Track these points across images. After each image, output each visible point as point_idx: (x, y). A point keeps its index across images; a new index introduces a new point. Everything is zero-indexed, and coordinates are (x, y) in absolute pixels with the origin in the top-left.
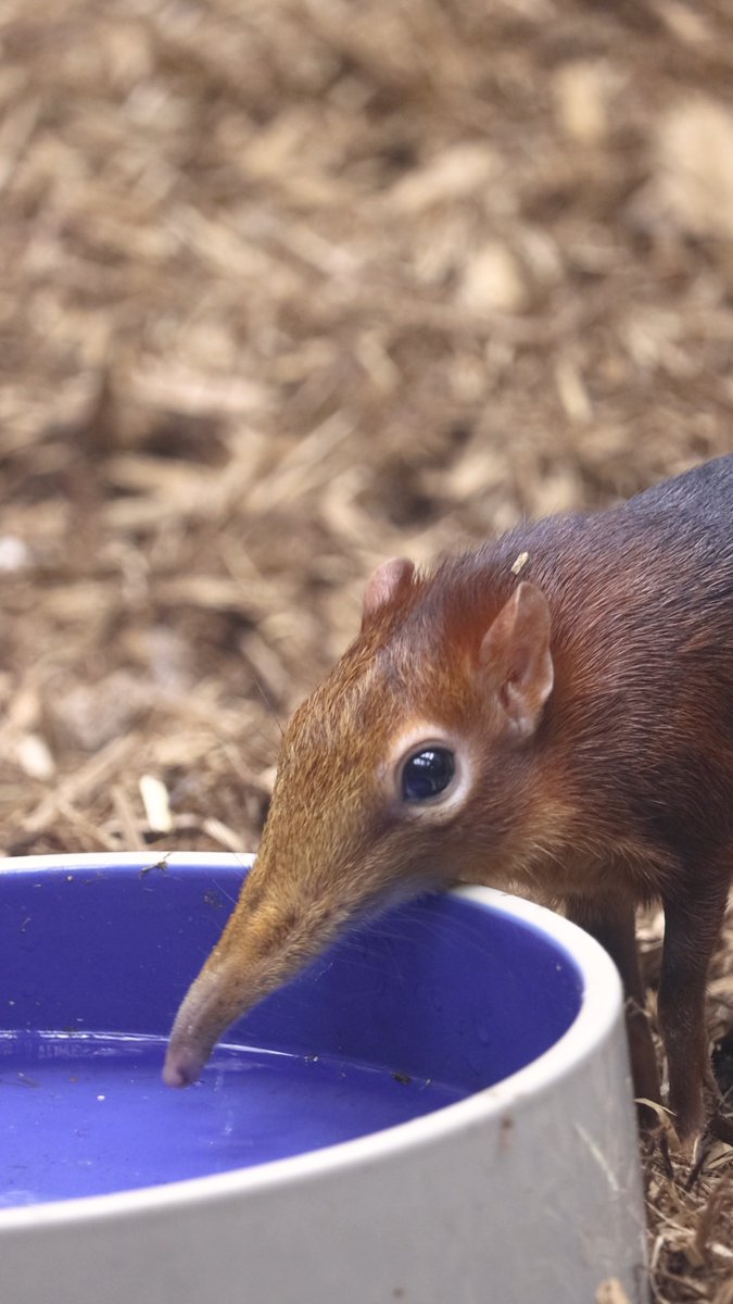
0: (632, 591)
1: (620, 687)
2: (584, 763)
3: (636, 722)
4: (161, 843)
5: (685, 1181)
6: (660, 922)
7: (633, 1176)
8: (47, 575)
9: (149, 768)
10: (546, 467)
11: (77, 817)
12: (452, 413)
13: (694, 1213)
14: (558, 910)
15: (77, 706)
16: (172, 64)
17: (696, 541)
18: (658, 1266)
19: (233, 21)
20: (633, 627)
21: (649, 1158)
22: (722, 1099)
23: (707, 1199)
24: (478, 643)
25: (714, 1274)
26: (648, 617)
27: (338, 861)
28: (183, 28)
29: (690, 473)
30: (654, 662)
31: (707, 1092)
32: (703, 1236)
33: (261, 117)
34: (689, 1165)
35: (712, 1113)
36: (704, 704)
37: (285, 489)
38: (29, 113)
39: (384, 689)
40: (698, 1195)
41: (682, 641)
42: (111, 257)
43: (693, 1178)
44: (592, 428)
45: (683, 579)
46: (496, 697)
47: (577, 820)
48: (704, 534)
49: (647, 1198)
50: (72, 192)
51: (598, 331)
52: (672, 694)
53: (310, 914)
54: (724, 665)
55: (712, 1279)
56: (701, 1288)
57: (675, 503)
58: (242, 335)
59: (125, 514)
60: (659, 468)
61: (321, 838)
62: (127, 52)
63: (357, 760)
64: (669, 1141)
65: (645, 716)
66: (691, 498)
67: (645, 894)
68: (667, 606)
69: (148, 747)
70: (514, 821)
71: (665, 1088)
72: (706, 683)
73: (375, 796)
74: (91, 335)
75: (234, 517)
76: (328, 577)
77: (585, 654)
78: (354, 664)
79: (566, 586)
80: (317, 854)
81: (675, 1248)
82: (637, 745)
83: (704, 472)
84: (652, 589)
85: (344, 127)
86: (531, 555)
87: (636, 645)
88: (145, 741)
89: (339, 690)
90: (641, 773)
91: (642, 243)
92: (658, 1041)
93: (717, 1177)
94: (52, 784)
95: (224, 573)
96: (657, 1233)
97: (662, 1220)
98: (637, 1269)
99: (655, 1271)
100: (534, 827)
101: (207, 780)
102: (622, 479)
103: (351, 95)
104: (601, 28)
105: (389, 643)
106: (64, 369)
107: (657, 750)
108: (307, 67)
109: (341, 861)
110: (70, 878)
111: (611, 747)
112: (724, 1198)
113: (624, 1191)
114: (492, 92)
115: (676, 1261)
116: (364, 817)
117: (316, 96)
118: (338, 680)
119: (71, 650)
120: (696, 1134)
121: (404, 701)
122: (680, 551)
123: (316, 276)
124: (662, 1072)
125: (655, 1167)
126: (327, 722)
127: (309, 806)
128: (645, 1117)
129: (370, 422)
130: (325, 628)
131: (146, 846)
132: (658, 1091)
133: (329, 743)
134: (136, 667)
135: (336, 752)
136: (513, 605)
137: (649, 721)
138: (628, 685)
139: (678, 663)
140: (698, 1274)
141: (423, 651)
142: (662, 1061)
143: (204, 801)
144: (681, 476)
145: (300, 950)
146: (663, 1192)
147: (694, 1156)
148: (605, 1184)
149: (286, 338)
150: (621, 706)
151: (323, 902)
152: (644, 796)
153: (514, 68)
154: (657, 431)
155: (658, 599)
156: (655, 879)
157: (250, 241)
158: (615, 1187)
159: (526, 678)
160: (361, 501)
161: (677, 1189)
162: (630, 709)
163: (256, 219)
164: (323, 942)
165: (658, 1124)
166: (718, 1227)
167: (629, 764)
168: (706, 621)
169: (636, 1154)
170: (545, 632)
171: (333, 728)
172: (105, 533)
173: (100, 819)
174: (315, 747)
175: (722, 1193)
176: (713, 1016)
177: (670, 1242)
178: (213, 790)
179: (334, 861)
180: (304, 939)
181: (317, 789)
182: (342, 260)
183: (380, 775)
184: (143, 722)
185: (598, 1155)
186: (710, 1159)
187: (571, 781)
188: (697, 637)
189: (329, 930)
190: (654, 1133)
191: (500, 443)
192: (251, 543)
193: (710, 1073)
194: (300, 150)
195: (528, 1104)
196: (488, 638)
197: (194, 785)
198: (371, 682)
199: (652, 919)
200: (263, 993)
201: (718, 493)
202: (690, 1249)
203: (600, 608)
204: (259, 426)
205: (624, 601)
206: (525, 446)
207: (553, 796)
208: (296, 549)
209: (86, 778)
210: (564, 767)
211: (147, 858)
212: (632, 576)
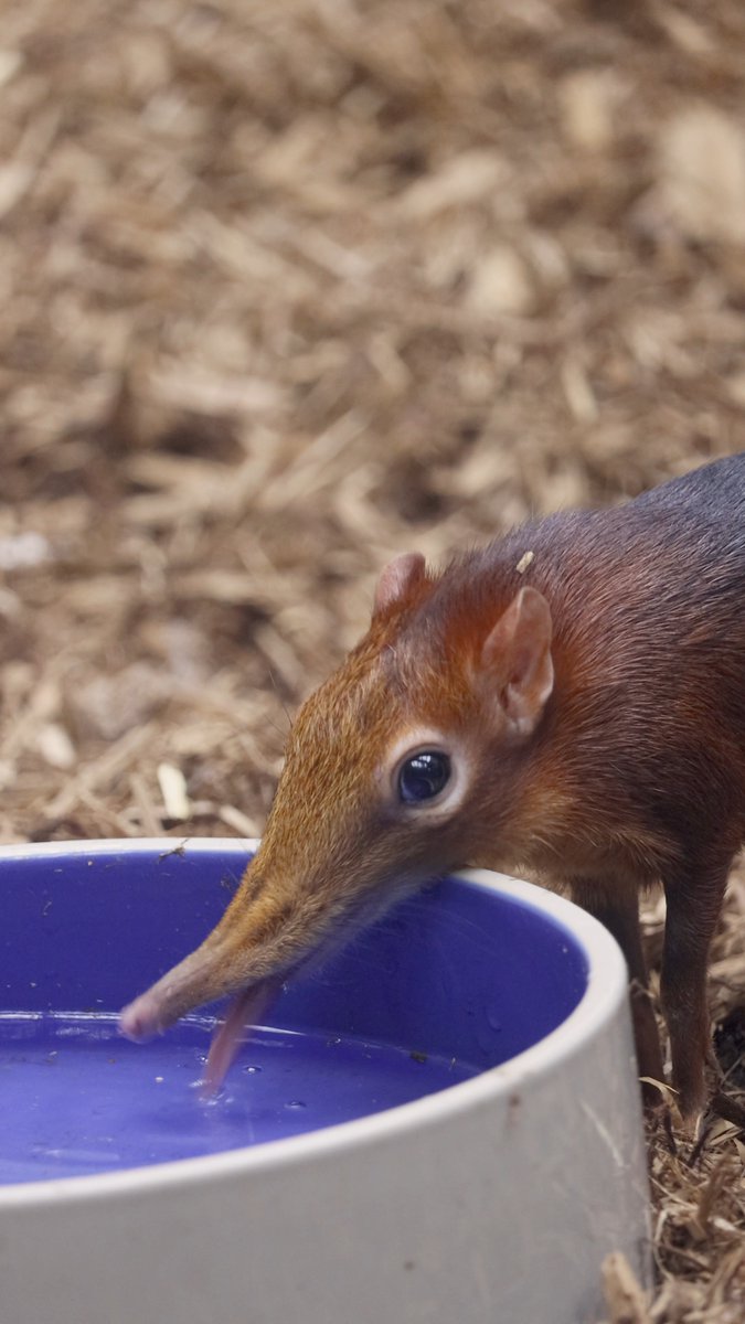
0: (634, 586)
1: (621, 679)
2: (584, 753)
3: (637, 713)
4: (178, 829)
5: (688, 1157)
6: (662, 906)
7: (637, 1153)
8: (68, 570)
9: (166, 757)
10: (552, 464)
11: (97, 804)
12: (462, 413)
13: (696, 1188)
14: (564, 894)
15: (97, 697)
16: (189, 73)
17: (699, 538)
18: (662, 1240)
19: (247, 30)
20: (635, 621)
21: (653, 1135)
22: (723, 1077)
23: (709, 1175)
24: (479, 647)
25: (716, 1248)
26: (650, 612)
27: (335, 858)
28: (200, 39)
29: (695, 473)
30: (655, 654)
31: (709, 1070)
32: (705, 1211)
33: (276, 125)
34: (691, 1142)
35: (714, 1091)
36: (703, 695)
37: (299, 486)
38: (50, 122)
39: (386, 691)
40: (700, 1170)
41: (683, 635)
42: (131, 261)
43: (696, 1154)
44: (597, 426)
45: (685, 575)
46: (496, 699)
47: (575, 809)
48: (707, 531)
49: (652, 1174)
50: (92, 198)
51: (603, 332)
52: (673, 686)
53: (305, 908)
54: (724, 658)
55: (714, 1253)
56: (703, 1260)
57: (680, 501)
58: (257, 337)
59: (144, 510)
60: (663, 466)
61: (319, 835)
62: (146, 62)
63: (356, 761)
64: (672, 1119)
65: (645, 707)
66: (695, 497)
67: (646, 877)
68: (669, 601)
69: (165, 737)
70: (510, 814)
71: (668, 1067)
72: (706, 675)
73: (372, 797)
74: (111, 337)
75: (249, 513)
76: (340, 571)
77: (587, 647)
78: (359, 664)
79: (570, 582)
80: (316, 850)
81: (678, 1222)
82: (638, 735)
83: (710, 472)
84: (654, 584)
85: (357, 133)
86: (536, 552)
87: (638, 638)
88: (163, 731)
89: (344, 688)
90: (642, 762)
91: (645, 248)
92: (661, 1021)
93: (719, 1153)
94: (72, 772)
95: (240, 567)
96: (660, 1208)
97: (665, 1195)
98: (641, 1243)
99: (659, 1244)
100: (531, 817)
101: (223, 768)
102: (626, 476)
103: (363, 104)
104: (608, 39)
105: (394, 644)
106: (84, 370)
107: (658, 740)
108: (321, 77)
109: (338, 859)
110: (90, 863)
111: (612, 737)
112: (726, 1173)
113: (628, 1166)
114: (501, 101)
115: (680, 1235)
116: (361, 817)
117: (328, 105)
118: (343, 678)
119: (91, 642)
120: (698, 1112)
121: (404, 704)
122: (683, 547)
123: (329, 279)
124: (665, 1051)
125: (658, 1143)
126: (331, 720)
127: (309, 803)
128: (649, 1096)
129: (381, 423)
130: (338, 620)
131: (164, 833)
132: (662, 1070)
133: (331, 742)
134: (154, 658)
135: (337, 752)
136: (515, 610)
137: (649, 711)
138: (630, 677)
139: (679, 655)
140: (700, 1247)
141: (425, 653)
142: (665, 1041)
143: (220, 788)
144: (687, 476)
145: (295, 940)
146: (666, 1168)
147: (697, 1133)
148: (611, 1160)
149: (300, 340)
150: (622, 698)
151: (319, 896)
152: (644, 784)
153: (521, 77)
154: (661, 430)
155: (660, 594)
156: (655, 863)
157: (267, 246)
158: (620, 1162)
159: (527, 679)
160: (373, 497)
161: (680, 1165)
162: (631, 700)
163: (271, 224)
164: (316, 933)
165: (662, 1102)
166: (719, 1202)
167: (630, 754)
168: (707, 616)
169: (640, 1131)
170: (546, 633)
171: (335, 727)
172: (124, 529)
173: (119, 806)
174: (318, 745)
175: (724, 1169)
176: (714, 998)
177: (673, 1216)
178: (229, 778)
179: (332, 858)
180: (297, 932)
181: (318, 787)
182: (355, 264)
183: (377, 778)
184: (160, 712)
185: (603, 1131)
186: (712, 1135)
187: (568, 771)
188: (698, 630)
189: (323, 924)
190: (658, 1110)
191: (508, 441)
192: (266, 538)
193: (712, 1052)
194: (313, 158)
195: (536, 1083)
196: (490, 641)
197: (211, 774)
198: (374, 683)
199: (656, 903)
200: (252, 978)
201: (722, 492)
202: (693, 1223)
203: (603, 603)
204: (273, 425)
205: (628, 595)
206: (533, 444)
207: (549, 787)
208: (310, 544)
209: (105, 767)
210: (561, 759)
211: (165, 844)
212: (636, 571)
